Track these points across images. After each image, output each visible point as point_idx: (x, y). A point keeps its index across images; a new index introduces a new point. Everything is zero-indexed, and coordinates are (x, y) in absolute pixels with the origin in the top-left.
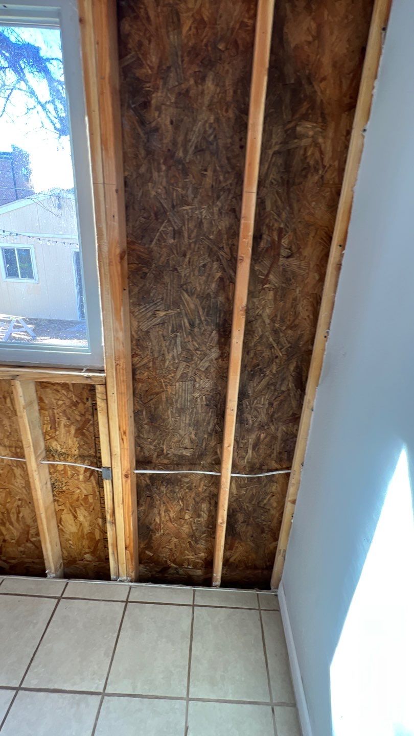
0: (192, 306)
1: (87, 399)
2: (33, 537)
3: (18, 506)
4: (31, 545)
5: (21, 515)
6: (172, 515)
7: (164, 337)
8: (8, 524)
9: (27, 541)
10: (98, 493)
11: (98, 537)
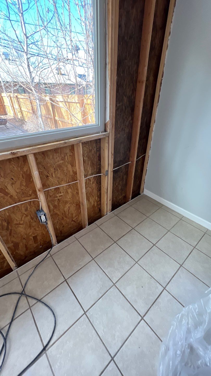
0: (126, 101)
1: (95, 147)
2: (74, 218)
3: (69, 207)
4: (74, 222)
5: (70, 211)
6: (117, 184)
7: (118, 115)
8: (65, 218)
9: (72, 221)
10: (96, 187)
11: (96, 205)
